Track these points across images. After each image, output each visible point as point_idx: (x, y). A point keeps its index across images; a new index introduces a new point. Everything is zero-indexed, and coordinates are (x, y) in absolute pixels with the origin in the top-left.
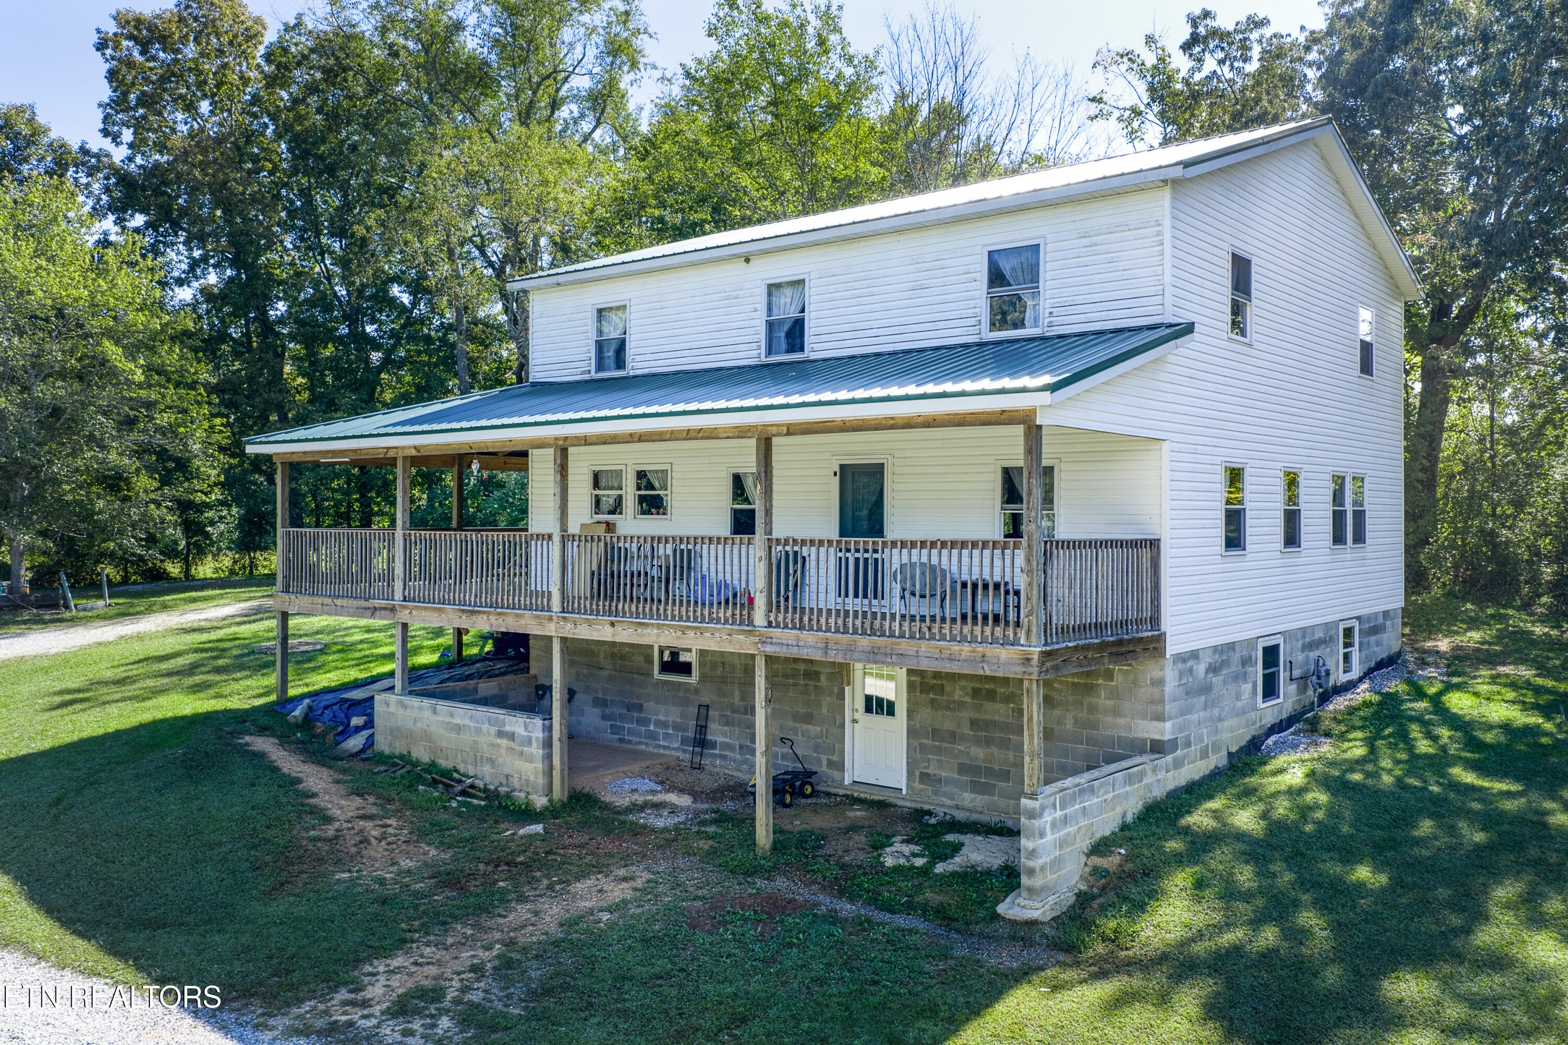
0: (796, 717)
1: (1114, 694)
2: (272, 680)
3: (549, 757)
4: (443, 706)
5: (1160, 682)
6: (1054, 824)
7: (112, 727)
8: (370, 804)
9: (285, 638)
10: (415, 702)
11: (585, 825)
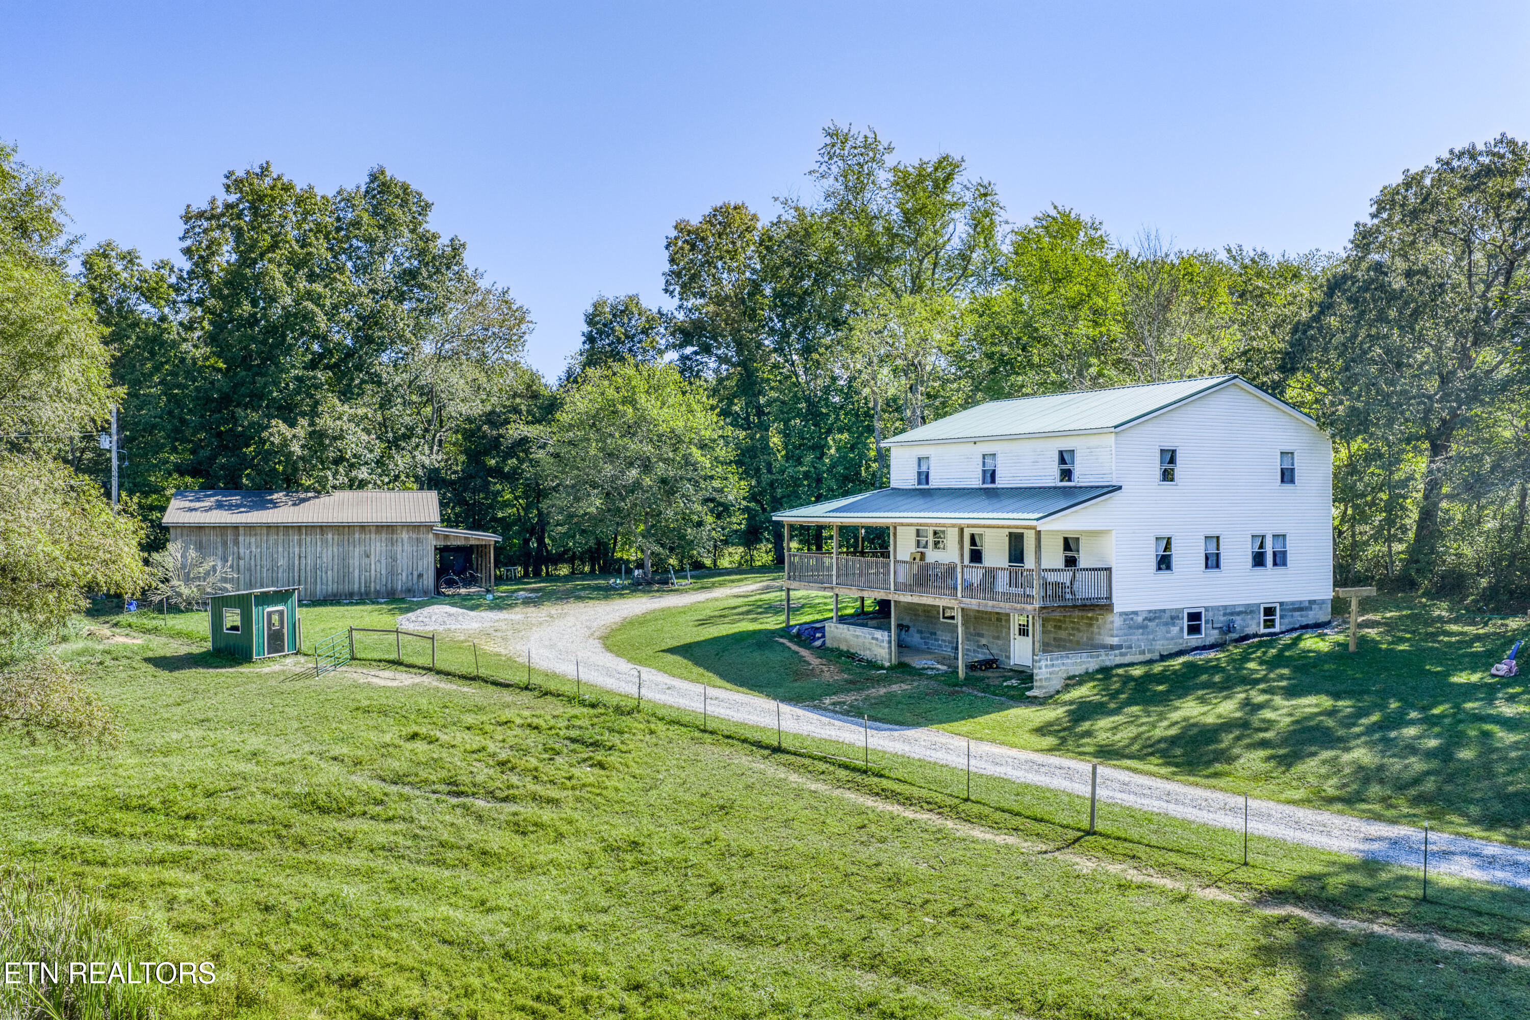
0: (994, 638)
1: (1099, 627)
2: (783, 618)
3: (890, 647)
4: (851, 628)
5: (1112, 622)
6: (1046, 666)
7: (725, 633)
8: (824, 661)
9: (788, 600)
10: (841, 626)
11: (903, 672)
